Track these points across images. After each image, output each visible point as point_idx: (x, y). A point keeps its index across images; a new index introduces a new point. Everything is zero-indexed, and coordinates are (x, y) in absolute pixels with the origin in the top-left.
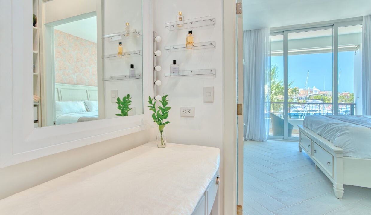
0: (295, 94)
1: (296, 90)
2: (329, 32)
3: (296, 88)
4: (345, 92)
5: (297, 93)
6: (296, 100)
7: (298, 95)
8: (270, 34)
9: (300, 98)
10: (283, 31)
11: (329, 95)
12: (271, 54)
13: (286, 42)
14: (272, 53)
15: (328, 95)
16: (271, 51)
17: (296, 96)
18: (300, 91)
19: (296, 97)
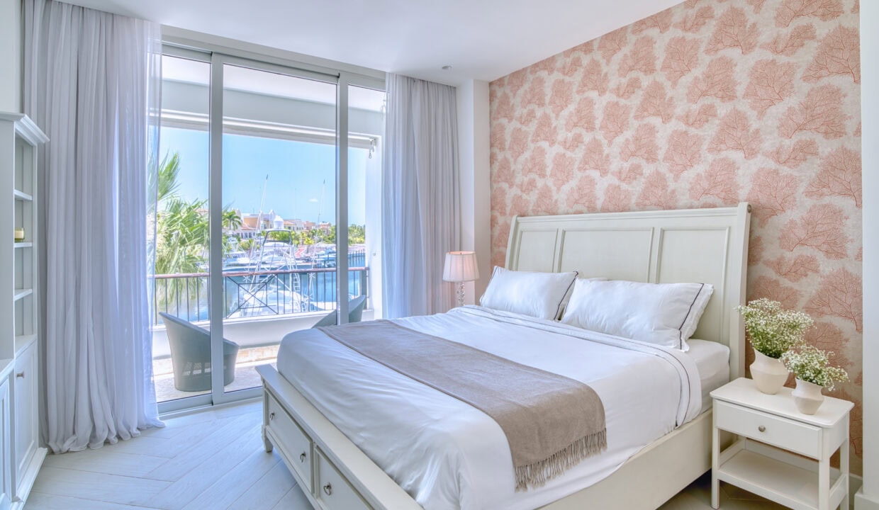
0: (232, 227)
1: (235, 215)
2: (325, 93)
3: (234, 212)
4: (323, 222)
5: (237, 224)
6: (235, 239)
7: (240, 228)
8: (160, 48)
9: (244, 235)
10: (209, 50)
11: (297, 229)
12: (160, 117)
13: (217, 91)
14: (163, 116)
15: (295, 229)
16: (163, 110)
17: (234, 230)
18: (242, 218)
19: (235, 233)
